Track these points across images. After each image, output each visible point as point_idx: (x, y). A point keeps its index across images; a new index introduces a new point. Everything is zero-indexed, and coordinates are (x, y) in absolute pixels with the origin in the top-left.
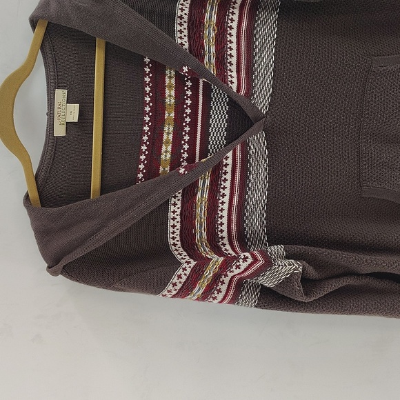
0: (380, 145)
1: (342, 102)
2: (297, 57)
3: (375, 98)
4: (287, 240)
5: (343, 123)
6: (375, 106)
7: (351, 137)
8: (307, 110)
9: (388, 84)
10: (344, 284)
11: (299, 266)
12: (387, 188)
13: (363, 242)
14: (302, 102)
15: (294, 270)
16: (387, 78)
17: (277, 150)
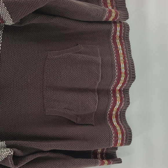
0: (53, 91)
1: (34, 72)
2: (12, 52)
3: (49, 70)
4: (10, 137)
5: (35, 82)
6: (49, 74)
7: (39, 88)
8: (17, 76)
9: (55, 64)
10: (36, 157)
11: (11, 151)
12: (57, 110)
13: (46, 136)
14: (15, 73)
15: (9, 154)
16: (55, 61)
17: (3, 95)
